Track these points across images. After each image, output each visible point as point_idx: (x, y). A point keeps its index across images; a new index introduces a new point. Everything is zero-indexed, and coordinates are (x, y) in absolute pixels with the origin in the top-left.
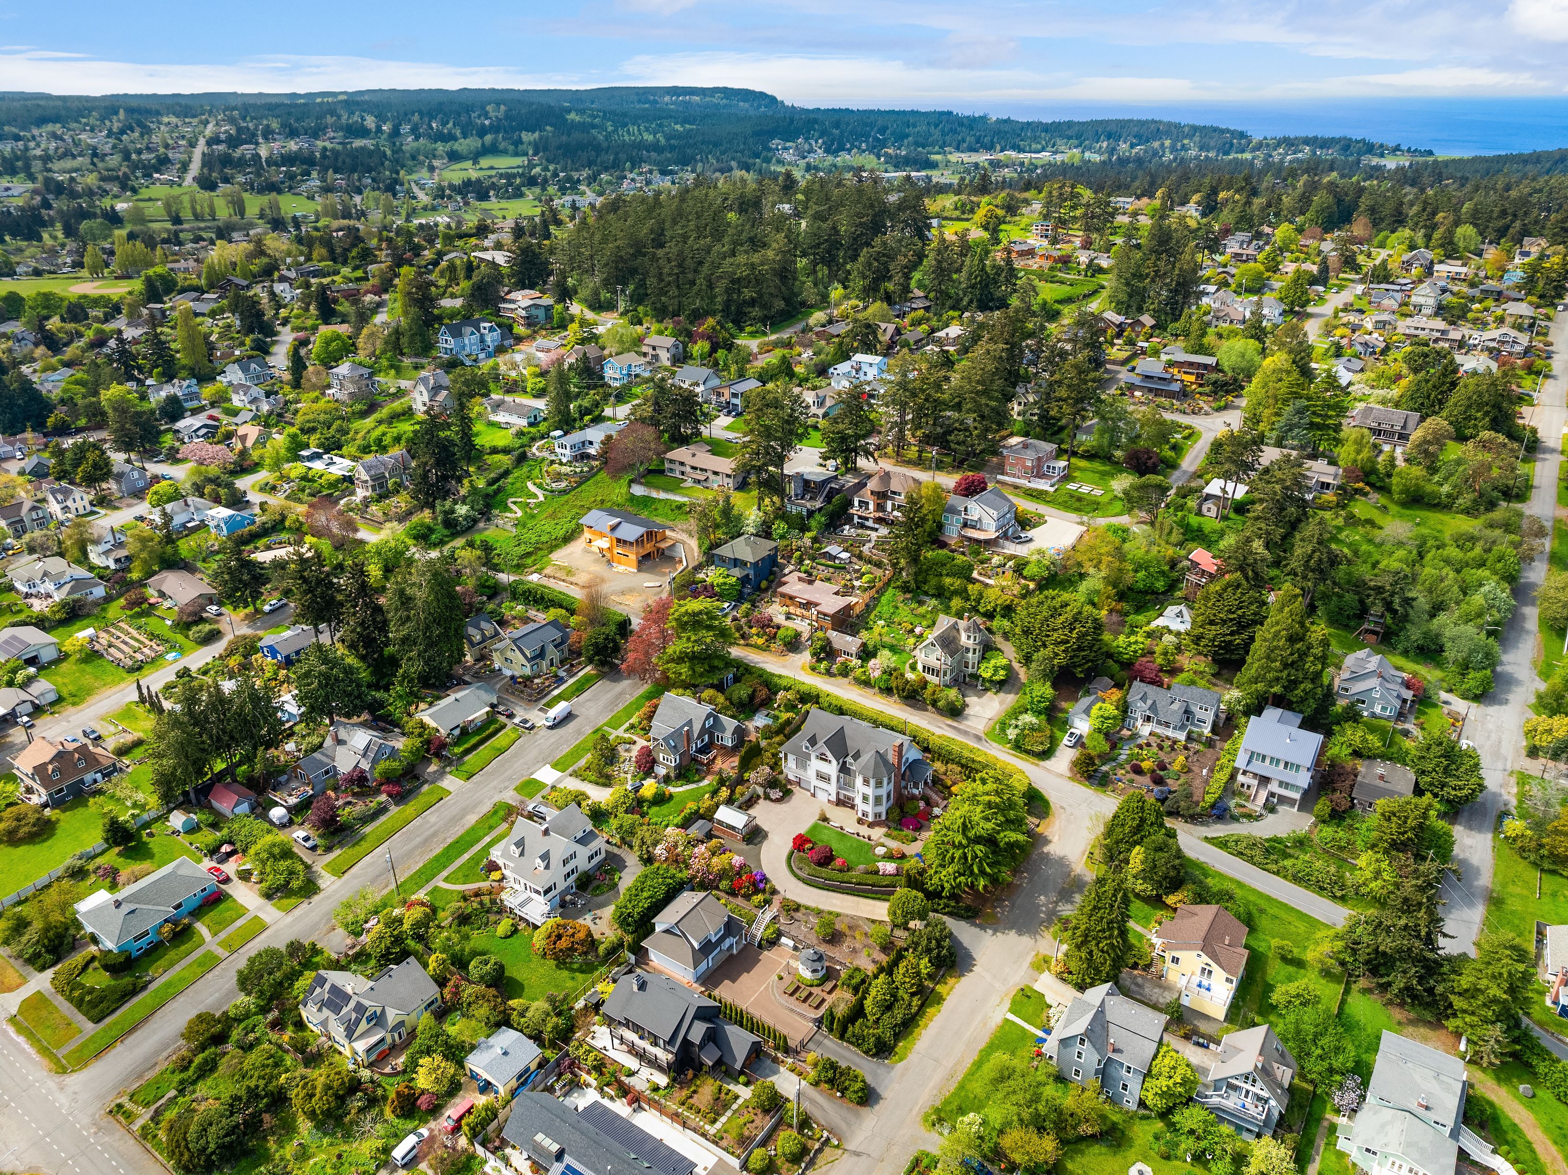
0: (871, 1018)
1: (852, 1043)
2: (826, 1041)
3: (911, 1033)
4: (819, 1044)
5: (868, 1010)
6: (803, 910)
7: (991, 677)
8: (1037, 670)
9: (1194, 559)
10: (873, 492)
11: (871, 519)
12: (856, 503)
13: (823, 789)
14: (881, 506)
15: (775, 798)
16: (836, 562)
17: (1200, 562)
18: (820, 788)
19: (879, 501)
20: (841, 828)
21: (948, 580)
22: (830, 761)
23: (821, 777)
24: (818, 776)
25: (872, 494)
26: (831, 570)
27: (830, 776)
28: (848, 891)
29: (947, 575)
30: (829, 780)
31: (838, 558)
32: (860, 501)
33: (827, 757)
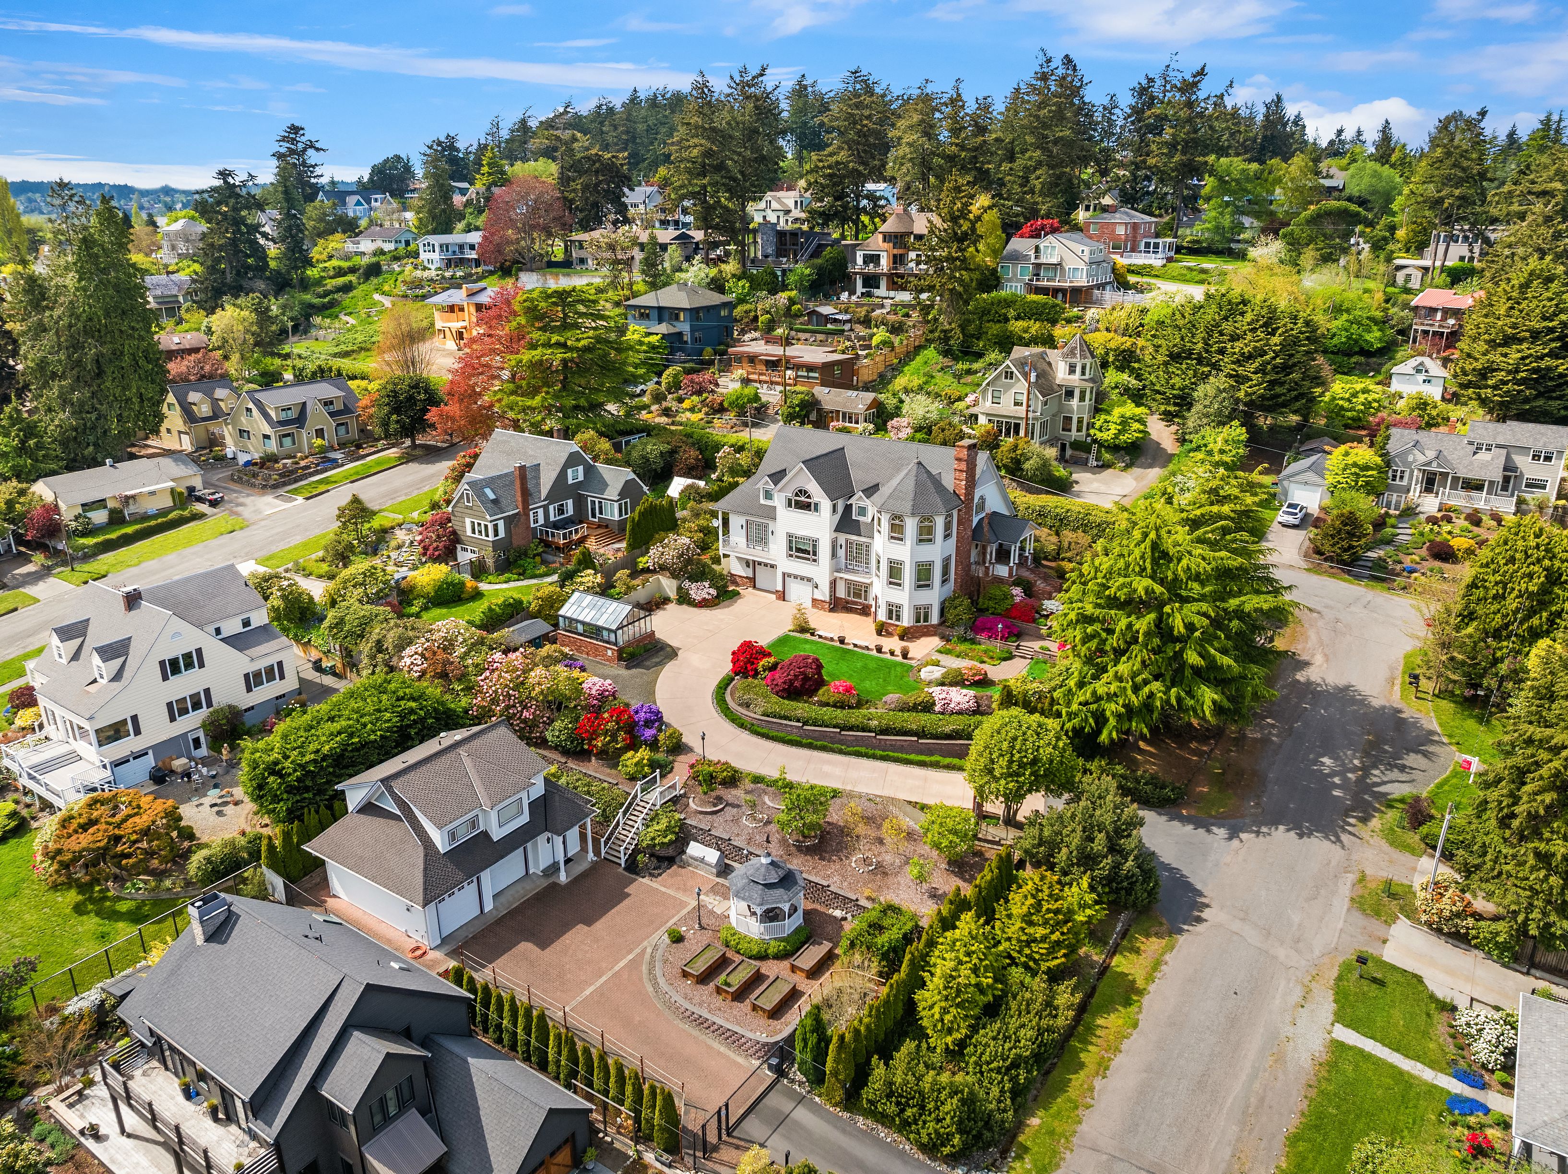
0: (940, 1042)
1: (883, 1119)
2: (801, 1114)
3: (1062, 1086)
4: (780, 1121)
5: (928, 1018)
6: (748, 785)
7: (1116, 436)
8: (1207, 416)
9: (1421, 304)
10: (887, 237)
11: (883, 283)
12: (860, 261)
13: (802, 578)
14: (898, 260)
15: (698, 598)
16: (829, 326)
17: (1434, 305)
18: (796, 577)
19: (896, 251)
20: (842, 641)
21: (1020, 324)
22: (816, 505)
23: (798, 550)
24: (791, 549)
25: (884, 241)
26: (820, 337)
27: (815, 543)
28: (863, 750)
29: (1018, 318)
30: (815, 554)
31: (836, 321)
32: (865, 256)
33: (809, 497)
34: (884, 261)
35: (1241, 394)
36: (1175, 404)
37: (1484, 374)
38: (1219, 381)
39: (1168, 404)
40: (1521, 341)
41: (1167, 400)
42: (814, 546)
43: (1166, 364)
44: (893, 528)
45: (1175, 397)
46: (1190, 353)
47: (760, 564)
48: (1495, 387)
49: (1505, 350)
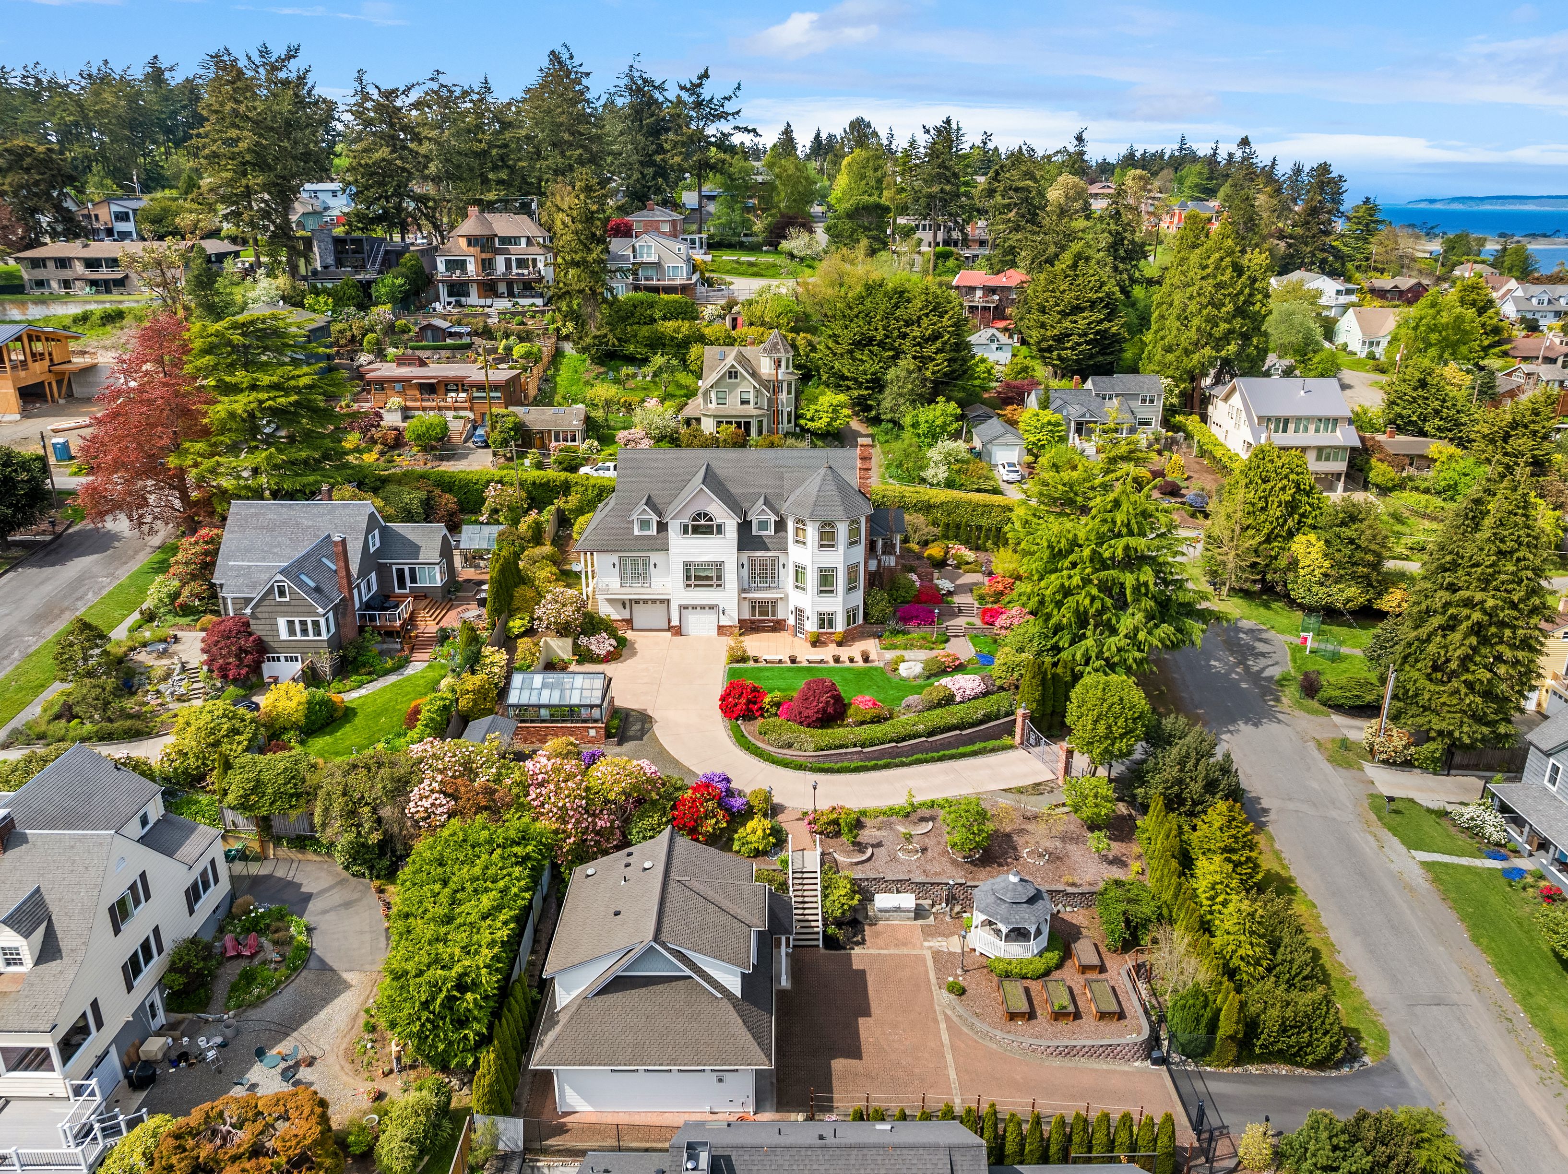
2: (1215, 1088)
7: (829, 424)
8: (901, 395)
9: (962, 284)
10: (472, 241)
11: (474, 290)
12: (441, 267)
13: (703, 607)
14: (487, 265)
15: (603, 652)
16: (449, 341)
17: (973, 284)
18: (694, 607)
19: (484, 256)
20: (793, 660)
21: (668, 324)
22: (719, 527)
23: (698, 578)
24: (688, 578)
25: (469, 244)
26: (446, 353)
27: (719, 566)
28: (919, 756)
29: (665, 318)
30: (719, 578)
31: (451, 335)
32: (448, 262)
33: (711, 519)
34: (471, 268)
35: (928, 374)
36: (867, 388)
37: (1061, 339)
38: (906, 363)
39: (860, 388)
40: (1083, 310)
41: (860, 385)
42: (719, 570)
43: (851, 352)
44: (823, 535)
45: (867, 381)
46: (871, 339)
47: (637, 601)
48: (1073, 348)
49: (1074, 318)
